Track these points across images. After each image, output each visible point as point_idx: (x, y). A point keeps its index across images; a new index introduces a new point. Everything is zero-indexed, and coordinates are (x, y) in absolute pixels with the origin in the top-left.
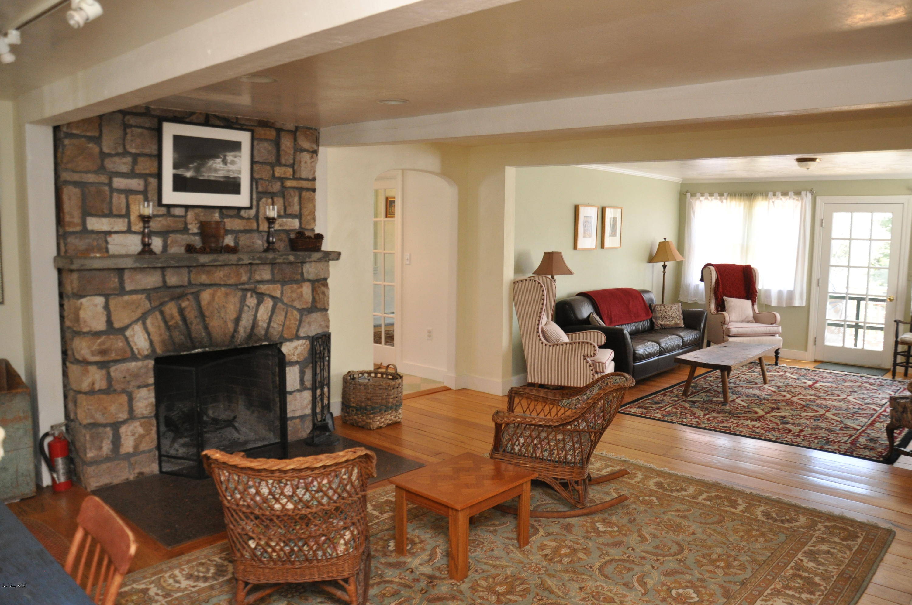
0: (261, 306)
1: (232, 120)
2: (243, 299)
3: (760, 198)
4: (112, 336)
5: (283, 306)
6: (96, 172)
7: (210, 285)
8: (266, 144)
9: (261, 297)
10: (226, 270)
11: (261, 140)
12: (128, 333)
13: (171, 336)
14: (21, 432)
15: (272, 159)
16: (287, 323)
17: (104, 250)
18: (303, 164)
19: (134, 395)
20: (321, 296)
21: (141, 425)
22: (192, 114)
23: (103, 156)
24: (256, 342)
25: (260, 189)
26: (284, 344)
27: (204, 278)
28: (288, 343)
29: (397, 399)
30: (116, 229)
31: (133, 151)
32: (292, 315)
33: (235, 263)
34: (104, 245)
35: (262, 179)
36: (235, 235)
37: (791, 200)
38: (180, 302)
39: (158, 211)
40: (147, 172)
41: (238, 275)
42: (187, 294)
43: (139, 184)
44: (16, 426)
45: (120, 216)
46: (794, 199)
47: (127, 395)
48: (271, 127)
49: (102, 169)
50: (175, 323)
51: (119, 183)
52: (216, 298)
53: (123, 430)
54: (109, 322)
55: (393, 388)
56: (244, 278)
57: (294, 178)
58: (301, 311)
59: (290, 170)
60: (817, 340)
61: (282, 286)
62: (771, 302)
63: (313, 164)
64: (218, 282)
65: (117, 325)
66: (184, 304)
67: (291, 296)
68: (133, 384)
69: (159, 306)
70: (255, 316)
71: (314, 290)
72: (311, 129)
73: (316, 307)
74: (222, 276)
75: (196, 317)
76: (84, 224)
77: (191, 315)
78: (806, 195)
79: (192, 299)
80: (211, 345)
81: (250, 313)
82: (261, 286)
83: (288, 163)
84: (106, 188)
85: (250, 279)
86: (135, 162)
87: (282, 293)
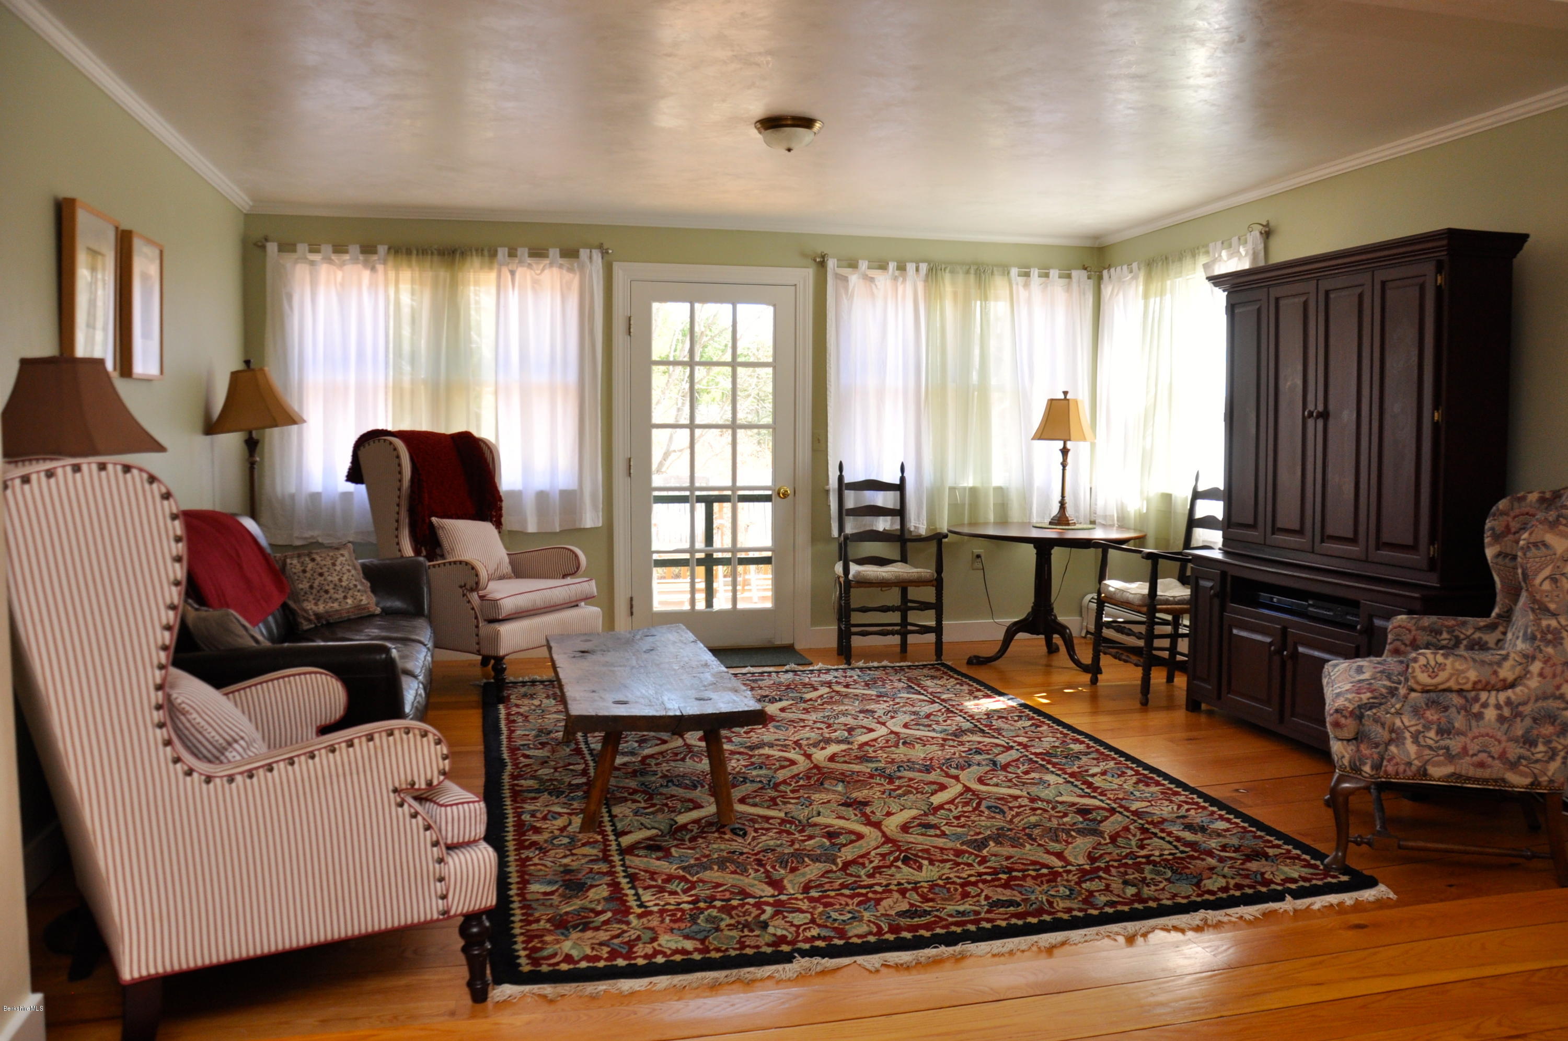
3: (476, 261)
37: (555, 270)
46: (561, 267)
60: (634, 603)
62: (524, 522)
78: (591, 258)
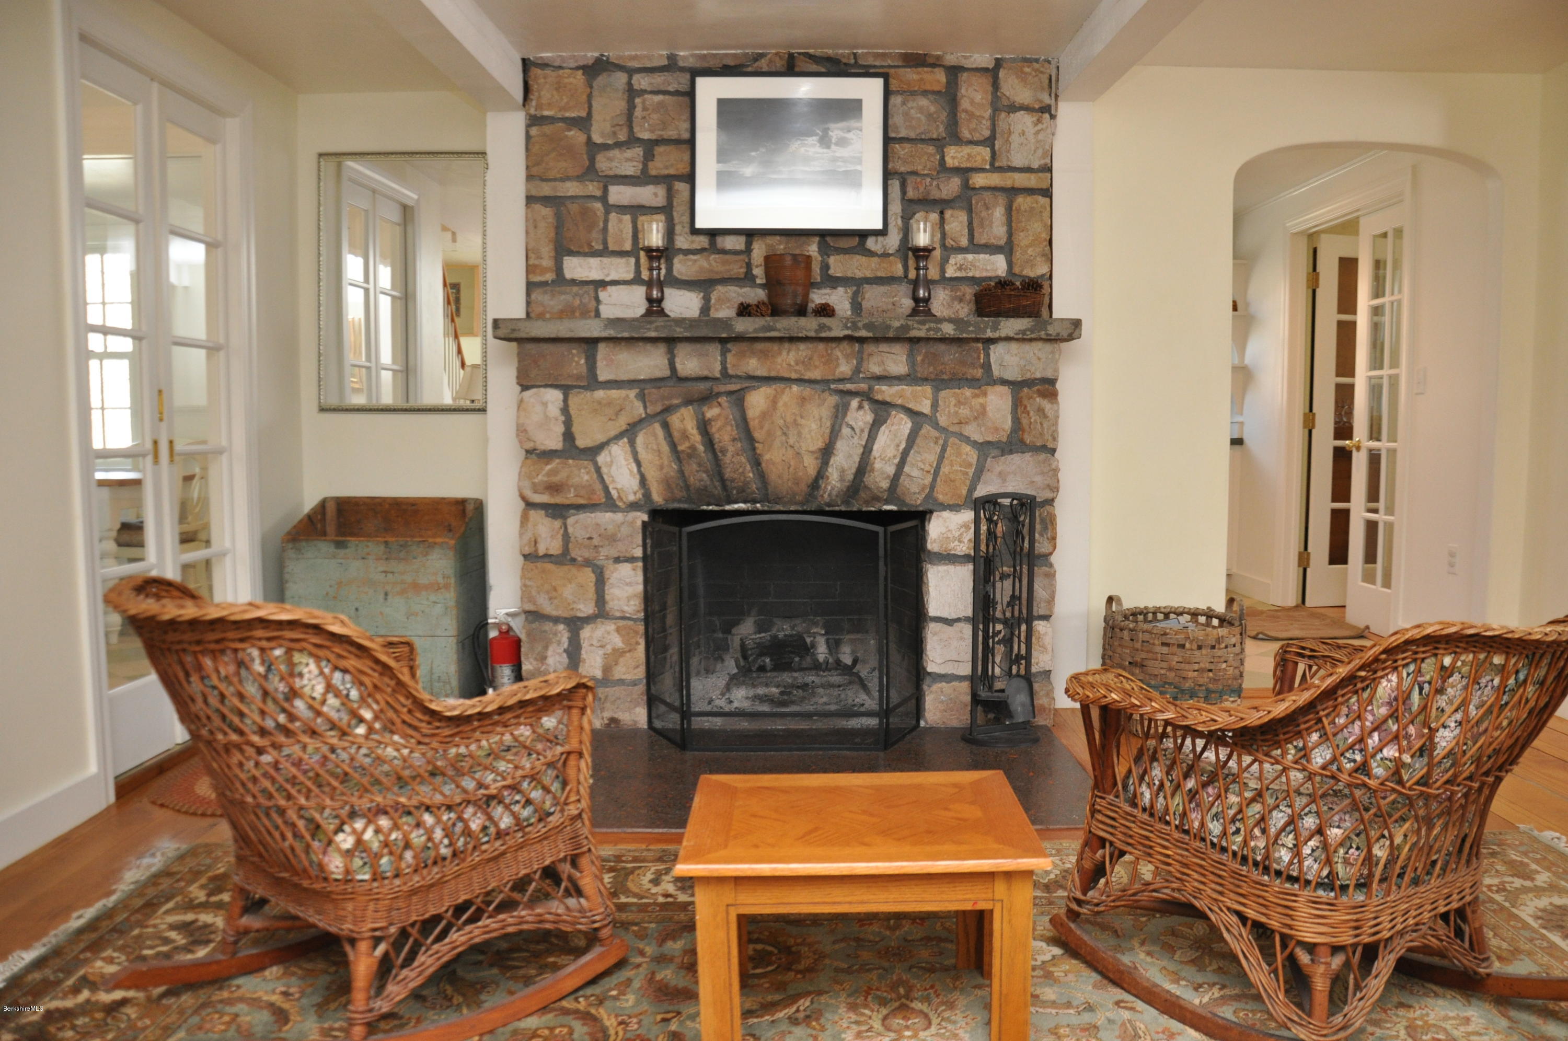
0: (883, 428)
1: (844, 60)
2: (840, 413)
4: (570, 461)
5: (935, 433)
6: (580, 178)
7: (768, 380)
8: (923, 102)
9: (882, 409)
10: (803, 350)
11: (910, 93)
12: (602, 459)
13: (681, 472)
14: (439, 609)
15: (939, 130)
16: (945, 469)
17: (593, 314)
18: (1015, 139)
19: (607, 573)
20: (1034, 417)
21: (618, 630)
22: (758, 57)
23: (593, 149)
24: (867, 503)
25: (911, 194)
26: (935, 514)
27: (753, 365)
28: (946, 514)
29: (1211, 674)
30: (613, 276)
31: (646, 136)
32: (959, 454)
33: (812, 334)
34: (593, 304)
35: (915, 173)
36: (855, 288)
38: (705, 408)
39: (692, 242)
40: (672, 171)
41: (830, 361)
42: (719, 394)
43: (656, 195)
44: (433, 598)
45: (622, 254)
47: (594, 572)
48: (933, 66)
49: (590, 172)
50: (689, 448)
51: (619, 194)
52: (780, 404)
53: (586, 633)
54: (569, 436)
55: (1200, 648)
56: (845, 368)
57: (995, 169)
58: (984, 448)
59: (986, 152)
61: (937, 390)
63: (1040, 137)
64: (785, 374)
65: (582, 442)
66: (711, 412)
67: (956, 413)
68: (604, 552)
69: (662, 412)
70: (867, 450)
71: (1017, 404)
72: (1037, 61)
73: (1022, 441)
74: (792, 363)
75: (734, 440)
76: (559, 269)
77: (724, 434)
79: (725, 404)
80: (765, 499)
81: (856, 440)
82: (884, 388)
83: (977, 137)
84: (598, 206)
85: (857, 370)
86: (649, 156)
87: (935, 405)
